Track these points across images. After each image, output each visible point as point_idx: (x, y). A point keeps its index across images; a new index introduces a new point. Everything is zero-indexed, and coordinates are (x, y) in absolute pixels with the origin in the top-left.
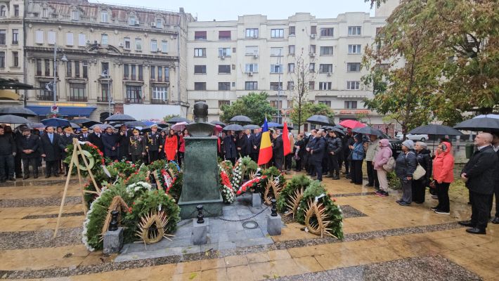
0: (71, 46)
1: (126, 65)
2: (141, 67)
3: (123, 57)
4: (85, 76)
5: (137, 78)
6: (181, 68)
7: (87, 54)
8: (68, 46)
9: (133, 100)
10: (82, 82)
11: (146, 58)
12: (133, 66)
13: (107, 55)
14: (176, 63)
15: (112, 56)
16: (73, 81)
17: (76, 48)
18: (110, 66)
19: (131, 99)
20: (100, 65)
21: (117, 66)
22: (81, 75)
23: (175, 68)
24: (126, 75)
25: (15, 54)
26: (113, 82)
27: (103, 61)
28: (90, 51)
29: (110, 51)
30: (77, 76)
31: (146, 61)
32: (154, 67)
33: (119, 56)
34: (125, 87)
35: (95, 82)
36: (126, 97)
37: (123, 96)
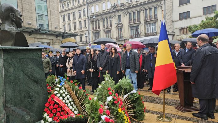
0: (105, 10)
1: (130, 13)
2: (138, 12)
3: (128, 9)
4: (111, 26)
5: (136, 21)
7: (111, 12)
8: (103, 11)
10: (109, 29)
11: (141, 5)
12: (134, 13)
13: (120, 10)
15: (123, 10)
16: (106, 30)
17: (107, 11)
18: (122, 16)
19: (133, 35)
20: (117, 17)
21: (125, 15)
22: (109, 26)
24: (130, 20)
25: (85, 21)
26: (123, 26)
27: (118, 15)
28: (112, 10)
29: (121, 7)
30: (108, 26)
31: (142, 7)
32: (147, 9)
33: (126, 8)
34: (130, 28)
35: (115, 28)
36: (130, 35)
37: (129, 34)
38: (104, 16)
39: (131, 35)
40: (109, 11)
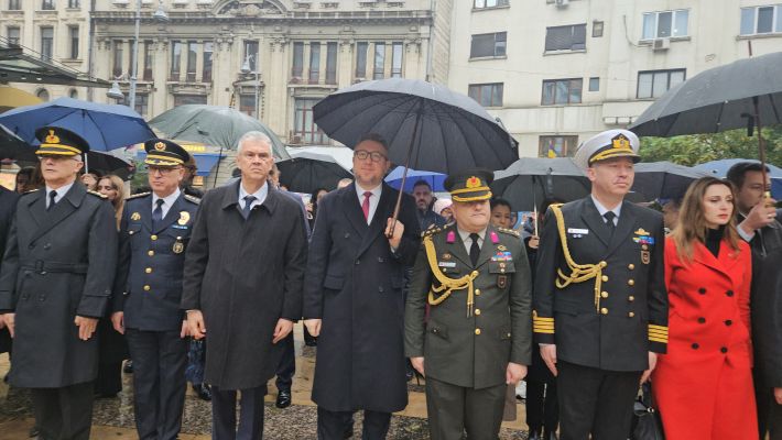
0: (183, 6)
1: (299, 44)
2: (332, 45)
3: (292, 23)
4: (207, 76)
5: (322, 78)
6: (435, 42)
7: (216, 22)
8: (177, 6)
9: (308, 137)
10: (199, 91)
11: (347, 22)
12: (315, 44)
13: (256, 20)
14: (424, 30)
15: (269, 22)
16: (181, 91)
17: (192, 8)
18: (263, 48)
19: (304, 132)
20: (239, 46)
21: (278, 47)
22: (199, 75)
23: (419, 45)
24: (296, 71)
25: (74, 29)
26: (266, 90)
27: (246, 37)
28: (220, 13)
29: (264, 10)
30: (191, 77)
31: (347, 28)
32: (366, 44)
33: (285, 20)
34: (292, 102)
35: (227, 90)
36: (292, 128)
37: (287, 124)
38: (178, 30)
39: (296, 132)
40: (204, 14)
